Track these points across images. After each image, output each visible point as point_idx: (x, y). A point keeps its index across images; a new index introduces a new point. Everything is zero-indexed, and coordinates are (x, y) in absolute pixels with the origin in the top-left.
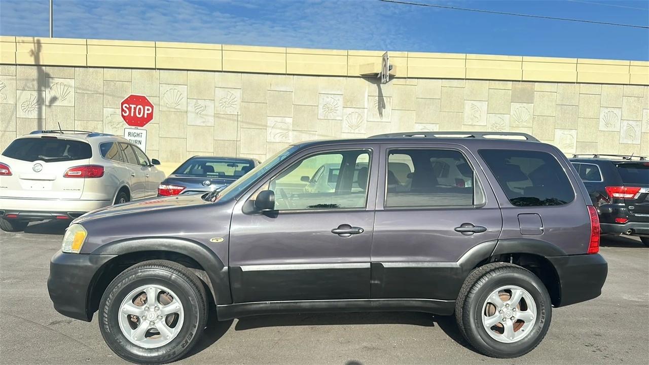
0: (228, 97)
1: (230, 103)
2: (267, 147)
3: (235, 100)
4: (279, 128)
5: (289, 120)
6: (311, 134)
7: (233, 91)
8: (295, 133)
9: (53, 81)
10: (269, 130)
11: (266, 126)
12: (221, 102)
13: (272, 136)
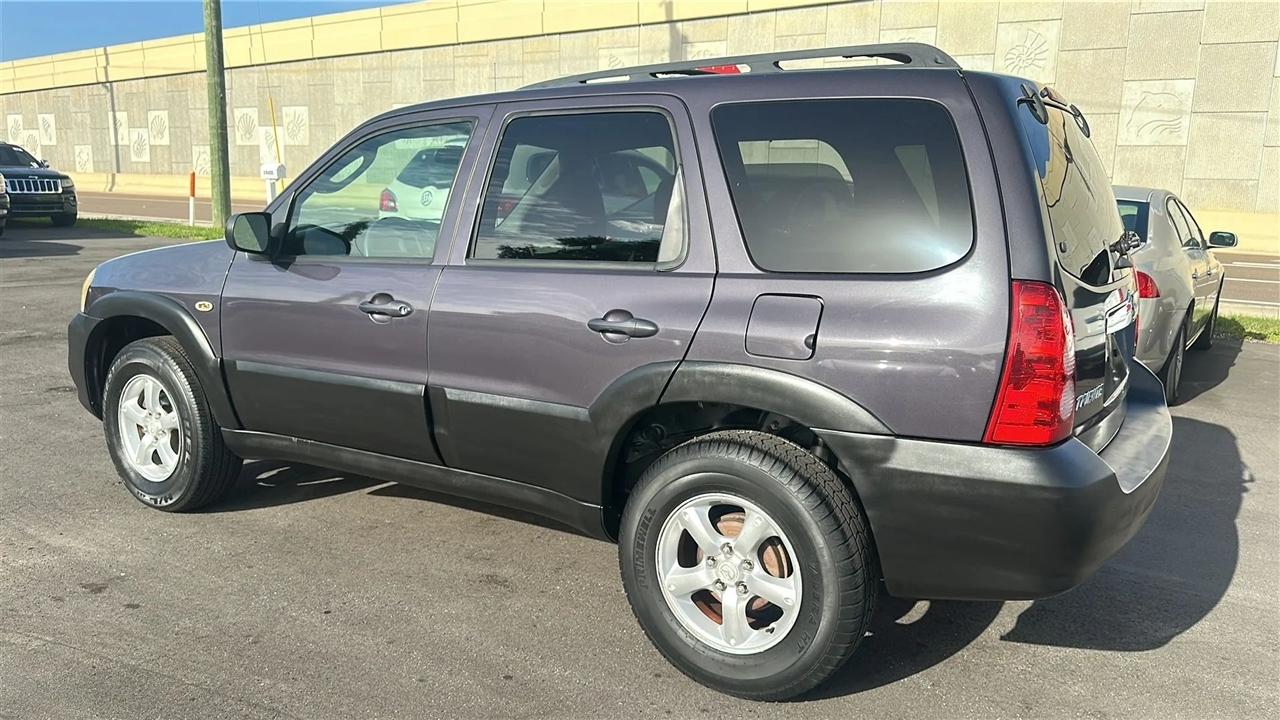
0: (1028, 44)
1: (1032, 56)
2: (1118, 159)
3: (1044, 48)
4: (1153, 110)
5: (1186, 87)
6: (1248, 119)
7: (1042, 28)
8: (1198, 119)
9: (694, 50)
10: (1125, 116)
11: (1120, 107)
12: (1010, 56)
13: (1133, 130)
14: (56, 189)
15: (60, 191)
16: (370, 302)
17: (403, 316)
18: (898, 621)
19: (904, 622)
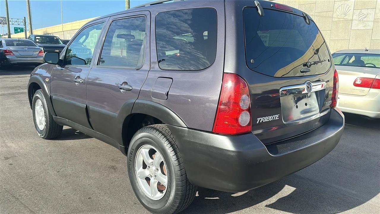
14: (87, 53)
15: (88, 53)
16: (76, 79)
17: (81, 83)
18: (232, 195)
19: (234, 196)
